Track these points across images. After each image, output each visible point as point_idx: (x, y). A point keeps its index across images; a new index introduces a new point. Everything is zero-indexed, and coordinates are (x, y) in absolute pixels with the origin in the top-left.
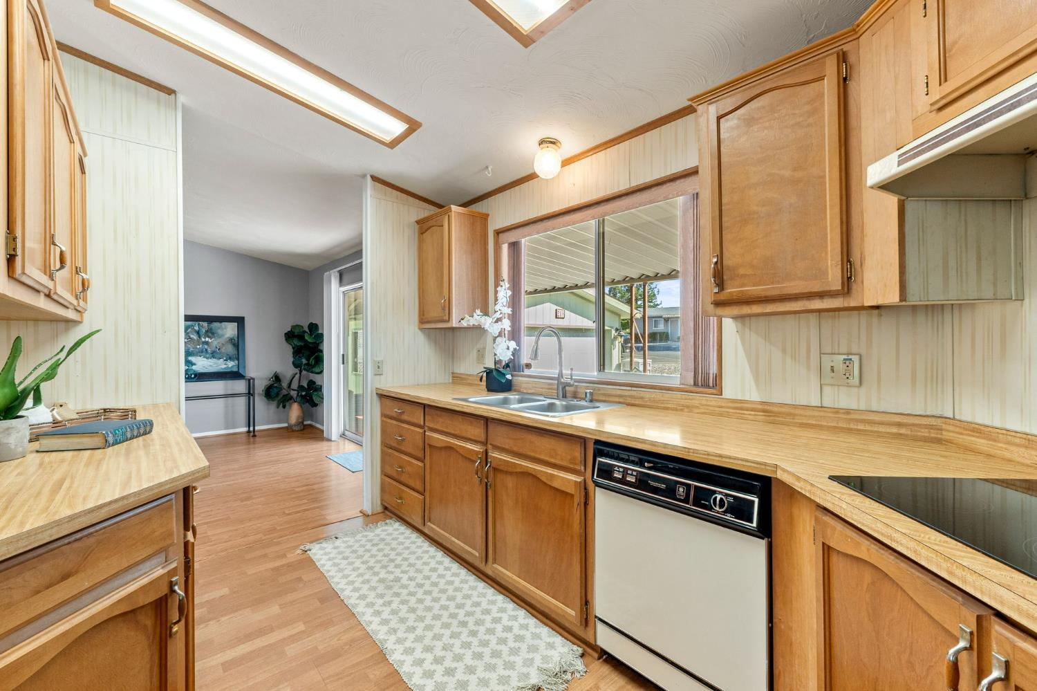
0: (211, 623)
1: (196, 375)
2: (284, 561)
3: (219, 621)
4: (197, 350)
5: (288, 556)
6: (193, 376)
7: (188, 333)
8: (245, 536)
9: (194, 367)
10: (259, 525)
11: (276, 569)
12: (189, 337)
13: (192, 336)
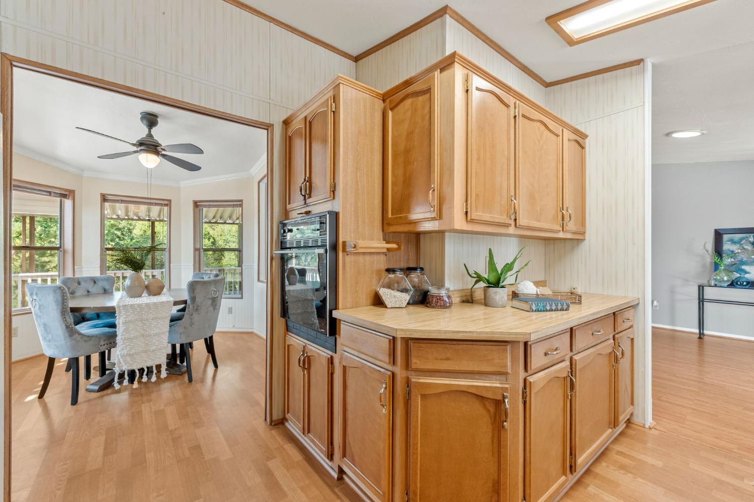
0: (629, 475)
1: (748, 283)
2: (736, 482)
3: (635, 478)
4: (752, 260)
5: (745, 481)
6: (745, 283)
7: (742, 244)
8: (717, 438)
9: (747, 276)
10: (743, 437)
11: (721, 482)
12: (743, 247)
13: (746, 247)
